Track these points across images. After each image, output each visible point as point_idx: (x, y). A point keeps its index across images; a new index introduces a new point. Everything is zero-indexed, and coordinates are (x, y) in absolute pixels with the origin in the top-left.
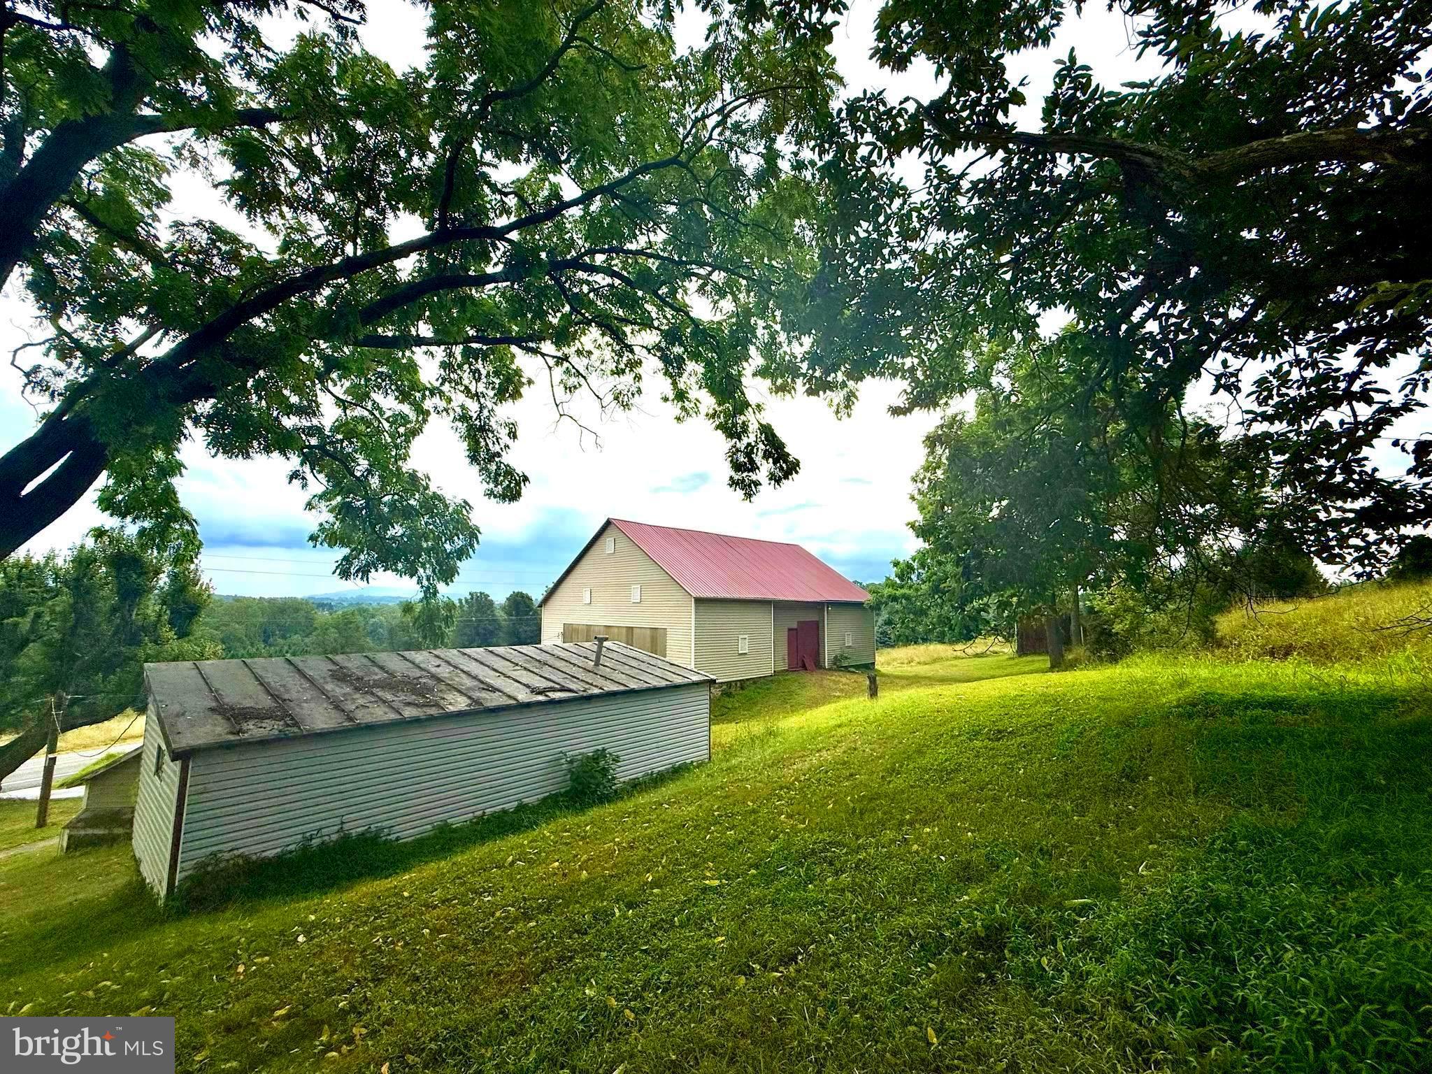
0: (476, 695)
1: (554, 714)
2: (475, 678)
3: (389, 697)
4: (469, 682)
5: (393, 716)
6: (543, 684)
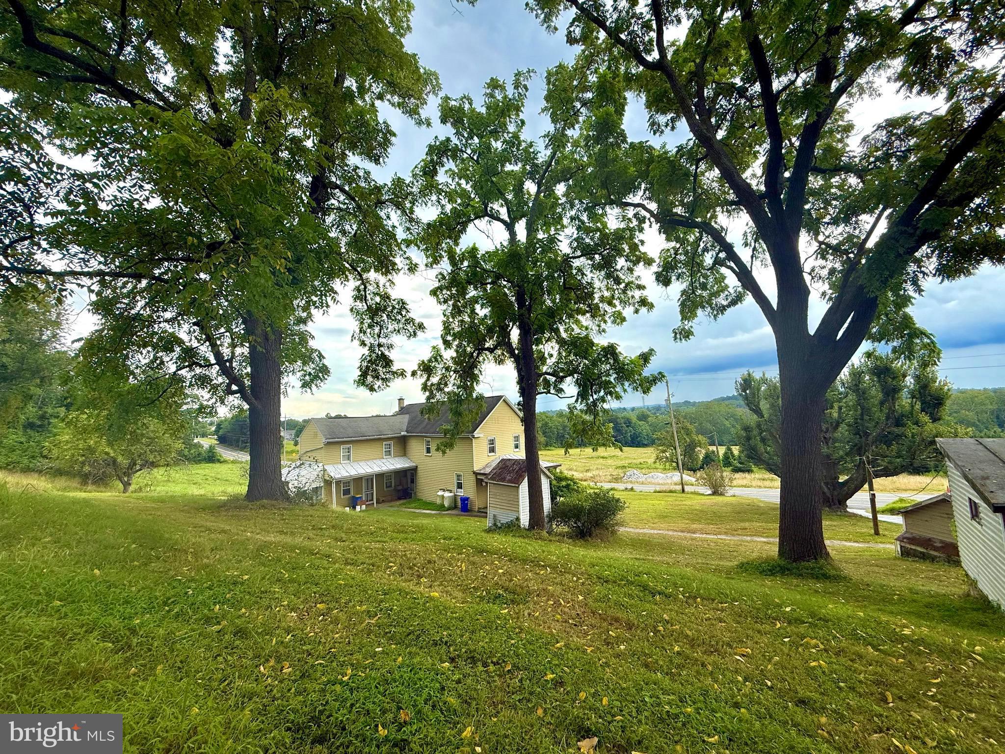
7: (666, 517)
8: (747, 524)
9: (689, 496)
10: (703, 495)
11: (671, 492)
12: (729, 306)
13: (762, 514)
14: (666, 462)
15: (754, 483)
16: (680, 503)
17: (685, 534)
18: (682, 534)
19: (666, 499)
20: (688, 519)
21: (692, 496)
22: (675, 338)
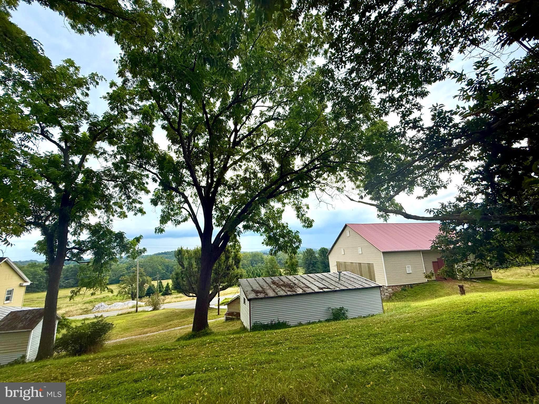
0: (304, 289)
1: (326, 296)
2: (304, 284)
3: (284, 289)
4: (303, 285)
5: (286, 294)
6: (323, 286)
7: (128, 329)
8: (171, 323)
9: (140, 313)
10: (148, 311)
11: (129, 313)
12: (182, 222)
13: (178, 316)
14: (125, 294)
15: (173, 300)
16: (135, 319)
17: (142, 335)
18: (140, 336)
19: (127, 318)
20: (142, 327)
21: (142, 313)
22: (156, 232)
